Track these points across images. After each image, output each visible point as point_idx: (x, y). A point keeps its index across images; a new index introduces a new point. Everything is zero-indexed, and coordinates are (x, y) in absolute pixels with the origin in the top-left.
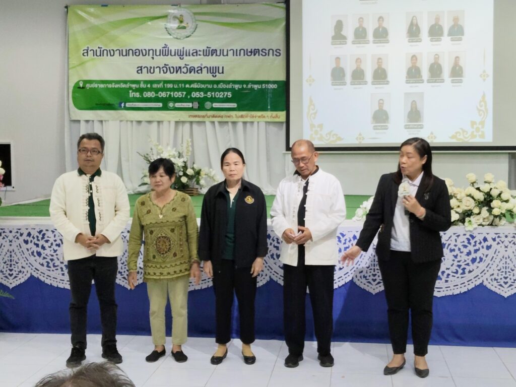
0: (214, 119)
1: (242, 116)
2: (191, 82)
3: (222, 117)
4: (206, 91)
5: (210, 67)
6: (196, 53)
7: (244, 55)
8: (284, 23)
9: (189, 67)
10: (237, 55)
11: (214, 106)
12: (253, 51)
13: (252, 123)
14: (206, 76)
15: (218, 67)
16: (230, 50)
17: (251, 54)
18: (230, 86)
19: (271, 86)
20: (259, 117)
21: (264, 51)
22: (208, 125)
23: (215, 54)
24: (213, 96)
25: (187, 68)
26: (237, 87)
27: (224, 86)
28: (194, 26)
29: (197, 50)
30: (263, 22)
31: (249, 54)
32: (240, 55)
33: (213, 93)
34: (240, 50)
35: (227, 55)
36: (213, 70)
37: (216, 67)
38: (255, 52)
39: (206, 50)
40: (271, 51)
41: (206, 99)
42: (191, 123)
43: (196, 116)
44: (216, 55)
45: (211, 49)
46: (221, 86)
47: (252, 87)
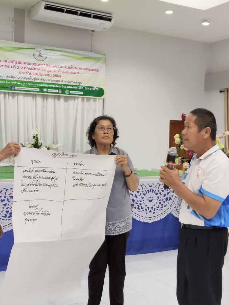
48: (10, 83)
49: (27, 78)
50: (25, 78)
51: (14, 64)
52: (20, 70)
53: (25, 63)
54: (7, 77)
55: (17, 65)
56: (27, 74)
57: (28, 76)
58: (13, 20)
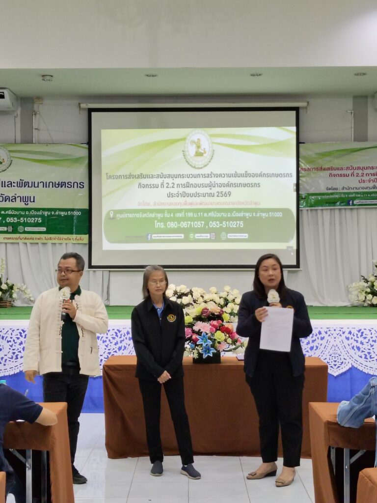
0: (26, 241)
1: (51, 239)
2: (6, 209)
3: (33, 239)
4: (19, 217)
5: (23, 197)
6: (11, 184)
7: (53, 187)
8: (87, 161)
9: (4, 196)
10: (46, 187)
11: (26, 230)
12: (60, 183)
13: (61, 244)
14: (19, 204)
15: (30, 197)
16: (40, 183)
17: (59, 186)
18: (40, 213)
19: (76, 213)
20: (66, 239)
21: (69, 183)
22: (22, 246)
23: (27, 186)
24: (26, 221)
25: (3, 197)
26: (46, 213)
27: (35, 213)
28: (9, 163)
29: (11, 182)
30: (68, 160)
31: (57, 186)
32: (49, 187)
33: (25, 219)
34: (49, 183)
35: (38, 187)
36: (25, 200)
37: (28, 197)
38: (62, 185)
39: (20, 182)
40: (76, 184)
41: (19, 224)
42: (6, 243)
43: (10, 238)
44: (29, 187)
45: (23, 182)
46: (33, 213)
47: (59, 214)
48: (346, 196)
49: (370, 188)
50: (367, 188)
51: (352, 171)
52: (360, 178)
53: (367, 168)
54: (343, 188)
55: (356, 172)
56: (370, 182)
57: (371, 185)
58: (352, 113)
